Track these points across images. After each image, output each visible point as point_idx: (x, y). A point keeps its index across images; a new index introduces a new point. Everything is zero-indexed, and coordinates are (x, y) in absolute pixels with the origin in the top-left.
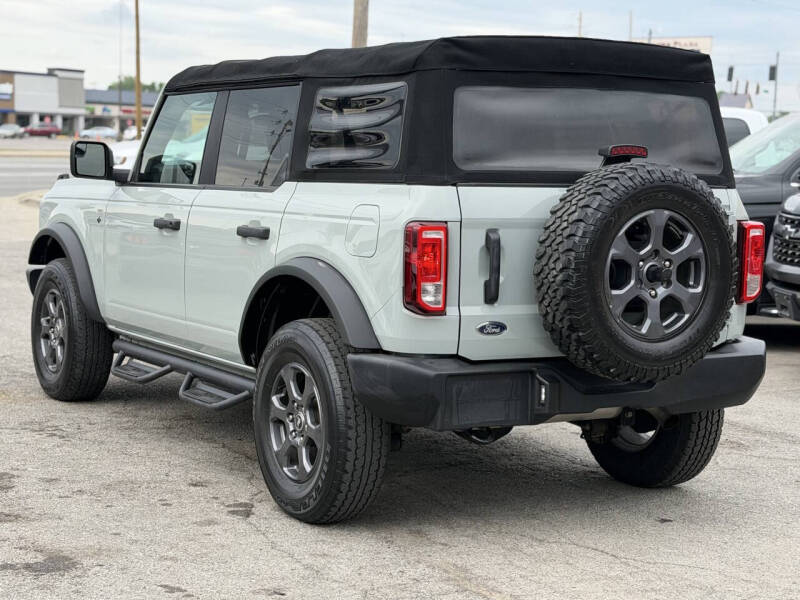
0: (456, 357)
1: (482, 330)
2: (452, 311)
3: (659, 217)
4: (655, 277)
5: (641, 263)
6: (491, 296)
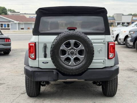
0: (38, 68)
1: (43, 63)
2: (37, 59)
3: (72, 41)
4: (72, 53)
5: (69, 51)
6: (45, 56)
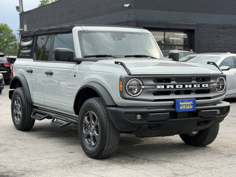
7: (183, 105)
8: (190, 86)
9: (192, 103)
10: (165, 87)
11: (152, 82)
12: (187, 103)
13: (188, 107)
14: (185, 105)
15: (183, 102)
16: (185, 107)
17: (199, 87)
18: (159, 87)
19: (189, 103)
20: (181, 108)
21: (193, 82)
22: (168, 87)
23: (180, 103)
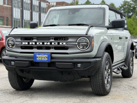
7: (39, 57)
8: (49, 43)
9: (47, 56)
10: (29, 43)
11: (20, 40)
12: (43, 56)
13: (44, 59)
14: (41, 57)
15: (40, 55)
16: (41, 59)
17: (57, 44)
18: (24, 43)
19: (44, 56)
20: (37, 59)
21: (51, 40)
22: (31, 43)
23: (37, 55)
